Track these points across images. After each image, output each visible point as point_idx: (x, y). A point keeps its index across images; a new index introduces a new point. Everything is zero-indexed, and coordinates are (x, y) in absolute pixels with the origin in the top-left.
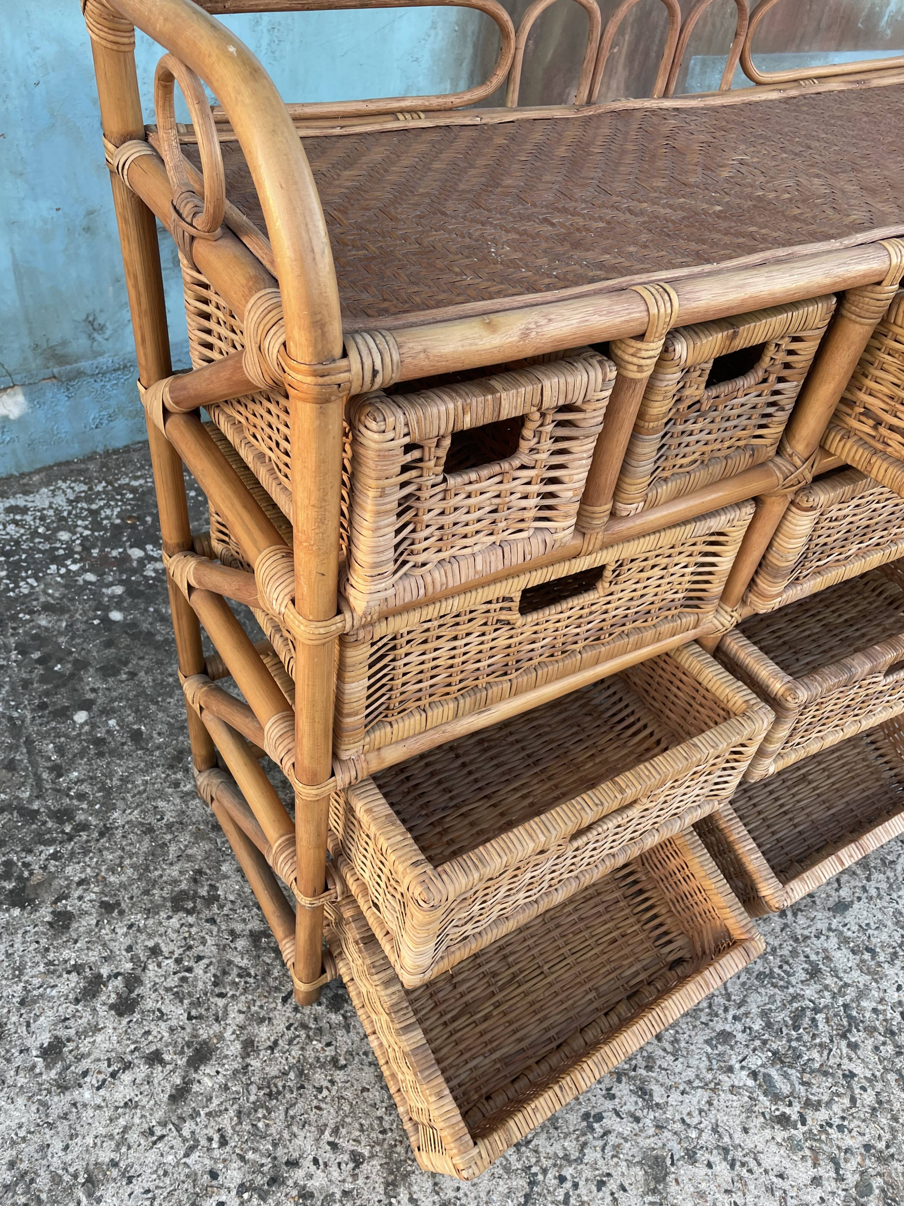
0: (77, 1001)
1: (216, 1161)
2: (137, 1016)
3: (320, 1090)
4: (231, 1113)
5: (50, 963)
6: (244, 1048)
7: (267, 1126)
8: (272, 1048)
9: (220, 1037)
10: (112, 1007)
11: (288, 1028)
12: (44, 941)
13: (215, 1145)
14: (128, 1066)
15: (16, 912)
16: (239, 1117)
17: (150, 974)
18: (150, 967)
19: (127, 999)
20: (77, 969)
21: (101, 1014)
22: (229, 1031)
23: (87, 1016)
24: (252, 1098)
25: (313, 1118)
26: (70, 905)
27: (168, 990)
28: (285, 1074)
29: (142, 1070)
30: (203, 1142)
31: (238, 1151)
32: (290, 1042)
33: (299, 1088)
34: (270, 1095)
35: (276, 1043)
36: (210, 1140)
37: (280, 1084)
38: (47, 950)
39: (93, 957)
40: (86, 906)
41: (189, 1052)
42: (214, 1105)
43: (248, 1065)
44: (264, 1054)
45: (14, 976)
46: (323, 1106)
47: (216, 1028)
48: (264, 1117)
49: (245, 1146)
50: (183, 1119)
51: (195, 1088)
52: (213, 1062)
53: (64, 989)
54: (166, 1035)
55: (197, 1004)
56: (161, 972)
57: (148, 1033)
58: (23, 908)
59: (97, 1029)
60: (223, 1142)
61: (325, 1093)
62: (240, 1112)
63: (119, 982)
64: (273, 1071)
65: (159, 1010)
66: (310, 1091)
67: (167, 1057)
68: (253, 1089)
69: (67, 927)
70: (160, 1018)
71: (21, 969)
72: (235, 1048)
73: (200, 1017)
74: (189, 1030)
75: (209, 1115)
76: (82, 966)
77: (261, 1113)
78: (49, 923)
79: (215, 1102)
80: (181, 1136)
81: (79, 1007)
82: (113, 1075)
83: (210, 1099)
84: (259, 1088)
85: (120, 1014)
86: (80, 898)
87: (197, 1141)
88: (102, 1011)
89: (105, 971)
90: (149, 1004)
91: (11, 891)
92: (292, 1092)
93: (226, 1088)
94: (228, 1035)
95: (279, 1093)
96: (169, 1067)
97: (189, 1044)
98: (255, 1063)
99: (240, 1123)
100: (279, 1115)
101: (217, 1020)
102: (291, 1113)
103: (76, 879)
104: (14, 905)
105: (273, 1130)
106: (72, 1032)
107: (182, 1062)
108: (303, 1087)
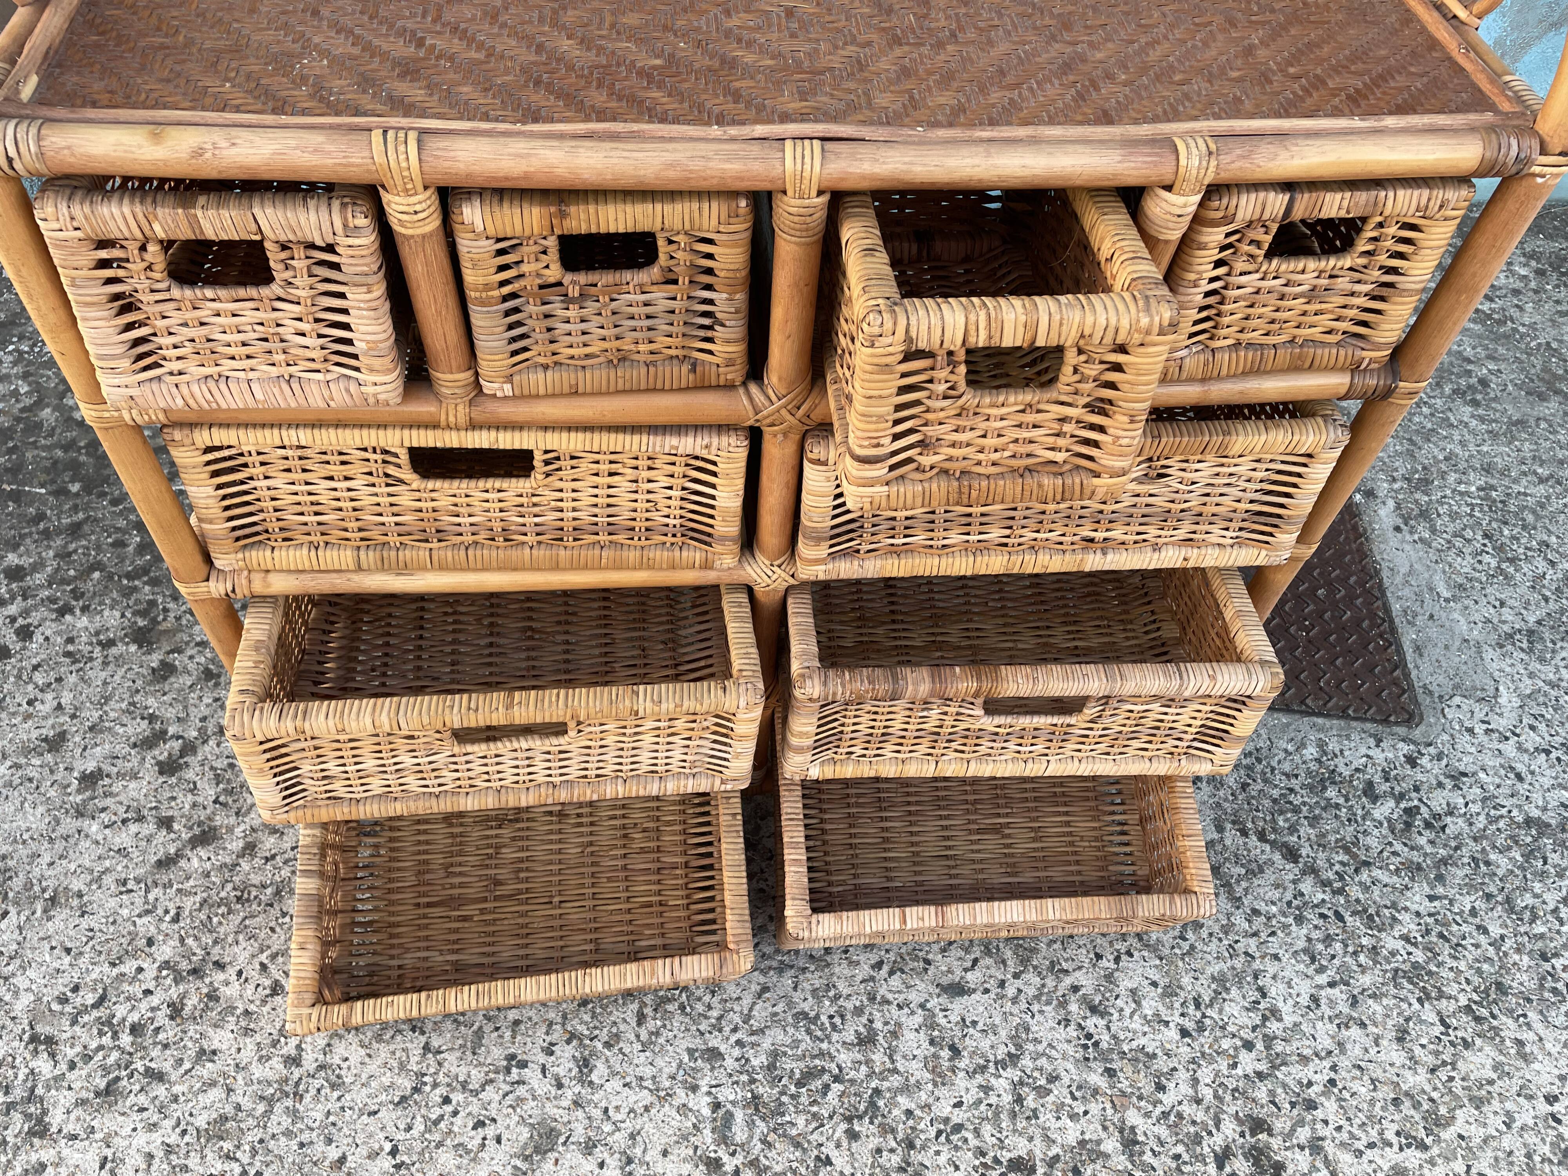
0: (135, 745)
1: (160, 931)
2: (174, 780)
3: (284, 915)
4: (198, 899)
5: (133, 704)
6: (244, 849)
7: (220, 923)
8: (267, 859)
9: (230, 830)
10: (159, 763)
11: (293, 849)
12: (139, 683)
13: (168, 918)
14: (140, 819)
15: (133, 648)
16: (201, 905)
17: (207, 748)
18: (211, 743)
19: (175, 761)
20: (152, 718)
21: (148, 765)
22: (242, 827)
23: (135, 762)
24: (223, 894)
25: (262, 935)
26: (177, 660)
27: (212, 768)
28: (264, 886)
29: (149, 828)
30: (160, 912)
31: (183, 932)
32: (286, 862)
33: (267, 905)
34: (239, 899)
35: (273, 857)
36: (167, 912)
37: (254, 894)
38: (138, 691)
39: (170, 713)
40: (191, 666)
41: (197, 830)
42: (187, 885)
43: (238, 864)
44: (258, 862)
45: (99, 703)
46: (278, 929)
47: (232, 820)
48: (223, 915)
49: (191, 932)
50: (156, 885)
51: (183, 863)
52: (211, 848)
53: (130, 730)
54: (187, 806)
55: (230, 792)
56: (217, 751)
57: (174, 798)
58: (140, 647)
59: (135, 776)
60: (176, 919)
61: (287, 919)
62: (205, 901)
63: (177, 745)
64: (255, 879)
65: (195, 783)
66: (275, 912)
67: (176, 826)
68: (229, 886)
69: (165, 678)
70: (191, 791)
71: (107, 699)
72: (237, 845)
73: (224, 805)
74: (208, 811)
75: (179, 891)
76: (157, 717)
77: (223, 910)
78: (153, 669)
79: (192, 882)
80: (146, 897)
81: (133, 752)
82: (124, 821)
83: (188, 878)
84: (234, 889)
85: (161, 773)
86: (191, 657)
87: (155, 907)
88: (149, 761)
89: (171, 731)
90: (190, 775)
91: (140, 628)
92: (259, 905)
93: (208, 875)
94: (238, 831)
95: (248, 900)
96: (172, 836)
97: (200, 824)
98: (245, 865)
99: (200, 910)
100: (236, 919)
101: (237, 814)
102: (247, 922)
103: (198, 639)
104: (134, 641)
105: (222, 930)
106: (115, 770)
107: (185, 836)
108: (271, 905)
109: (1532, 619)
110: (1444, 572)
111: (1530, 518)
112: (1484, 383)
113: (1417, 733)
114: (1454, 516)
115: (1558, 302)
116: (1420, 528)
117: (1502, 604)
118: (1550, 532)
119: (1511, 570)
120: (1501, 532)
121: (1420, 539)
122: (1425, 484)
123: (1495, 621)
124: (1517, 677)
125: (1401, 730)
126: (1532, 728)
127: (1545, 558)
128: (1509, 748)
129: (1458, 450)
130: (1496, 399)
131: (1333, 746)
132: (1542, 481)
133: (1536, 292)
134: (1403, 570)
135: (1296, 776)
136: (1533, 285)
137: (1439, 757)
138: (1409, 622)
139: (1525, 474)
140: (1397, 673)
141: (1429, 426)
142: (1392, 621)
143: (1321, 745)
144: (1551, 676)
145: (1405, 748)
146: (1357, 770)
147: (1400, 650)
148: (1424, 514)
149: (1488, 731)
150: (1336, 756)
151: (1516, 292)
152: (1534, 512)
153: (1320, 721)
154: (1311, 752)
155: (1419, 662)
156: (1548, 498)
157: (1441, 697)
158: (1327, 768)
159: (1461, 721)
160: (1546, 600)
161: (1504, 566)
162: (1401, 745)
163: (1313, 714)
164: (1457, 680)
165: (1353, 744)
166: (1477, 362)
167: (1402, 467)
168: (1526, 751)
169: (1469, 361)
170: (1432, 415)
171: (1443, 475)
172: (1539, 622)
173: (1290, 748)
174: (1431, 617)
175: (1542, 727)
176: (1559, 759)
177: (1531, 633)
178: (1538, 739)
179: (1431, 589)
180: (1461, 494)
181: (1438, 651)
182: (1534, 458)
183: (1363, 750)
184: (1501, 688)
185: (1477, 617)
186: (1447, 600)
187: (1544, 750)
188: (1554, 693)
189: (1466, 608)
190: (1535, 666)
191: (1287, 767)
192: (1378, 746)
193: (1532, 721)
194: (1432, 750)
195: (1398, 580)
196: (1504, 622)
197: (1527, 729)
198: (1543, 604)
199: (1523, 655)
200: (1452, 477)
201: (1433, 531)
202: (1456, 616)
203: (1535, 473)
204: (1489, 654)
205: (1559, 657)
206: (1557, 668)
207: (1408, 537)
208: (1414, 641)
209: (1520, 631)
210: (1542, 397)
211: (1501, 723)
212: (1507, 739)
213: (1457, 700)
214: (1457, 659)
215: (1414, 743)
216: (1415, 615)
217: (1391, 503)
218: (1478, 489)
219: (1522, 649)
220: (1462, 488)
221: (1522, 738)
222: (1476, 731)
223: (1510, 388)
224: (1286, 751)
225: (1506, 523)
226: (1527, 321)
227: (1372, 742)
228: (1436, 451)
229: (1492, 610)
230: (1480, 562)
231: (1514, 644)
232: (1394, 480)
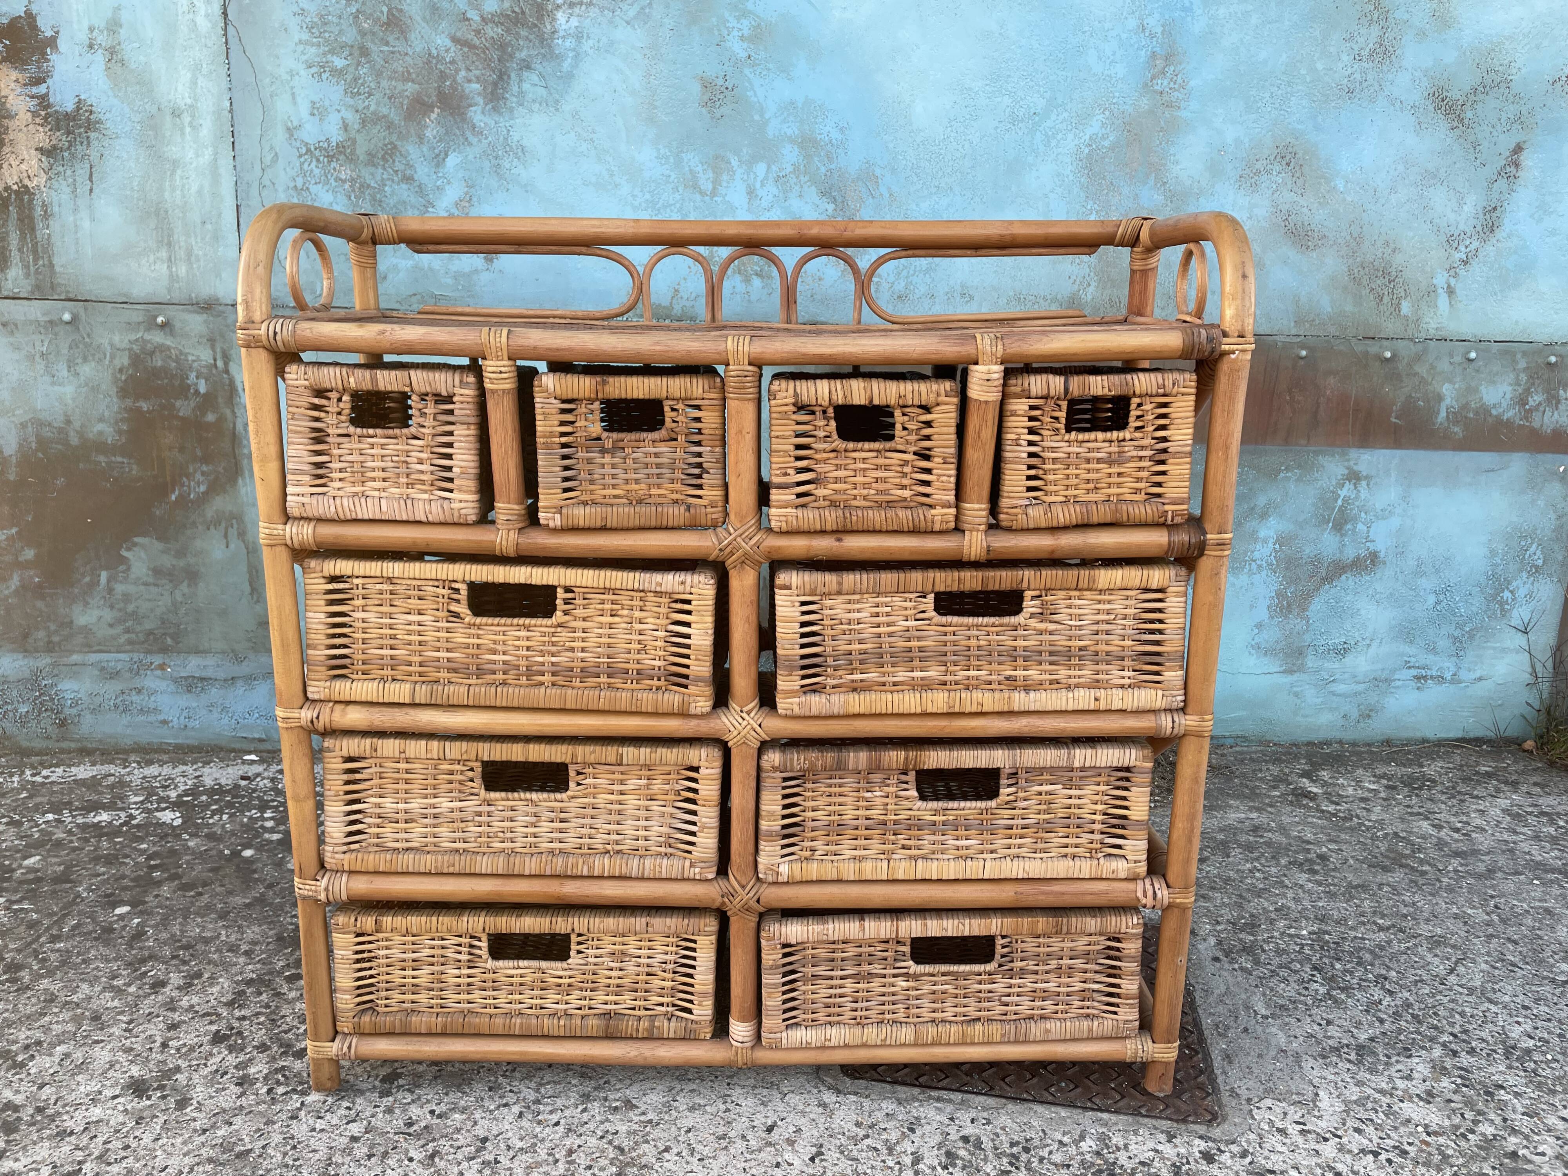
109: (1363, 1037)
110: (1264, 994)
111: (1368, 957)
112: (1323, 858)
113: (1217, 1132)
114: (1279, 952)
115: (1408, 806)
116: (1243, 960)
117: (1329, 1023)
118: (1389, 968)
119: (1343, 996)
120: (1333, 966)
121: (1241, 969)
122: (1252, 926)
123: (1320, 1036)
124: (1340, 1084)
125: (1201, 1129)
126: (1357, 1130)
127: (1383, 988)
128: (1329, 1150)
129: (1291, 904)
130: (1335, 869)
131: (1117, 1140)
132: (1381, 929)
133: (1384, 800)
134: (1217, 992)
135: (1068, 1166)
136: (1383, 795)
137: (1244, 1154)
138: (1220, 1034)
139: (1363, 923)
140: (1202, 1079)
141: (1261, 886)
142: (1201, 1033)
143: (1103, 1139)
144: (1384, 1085)
145: (1201, 1145)
146: (1142, 1163)
147: (1207, 1057)
148: (1248, 950)
149: (1303, 1132)
150: (1118, 1149)
151: (1363, 800)
152: (1372, 952)
153: (1105, 1116)
154: (1088, 1145)
155: (1228, 1068)
156: (1389, 942)
157: (1249, 1100)
158: (1106, 1162)
159: (1271, 1123)
160: (1382, 1021)
161: (1334, 993)
162: (1197, 1141)
163: (1100, 1110)
164: (1271, 1084)
165: (1140, 1139)
166: (1318, 843)
167: (1226, 914)
168: (1350, 1152)
169: (1309, 843)
170: (1265, 878)
171: (1272, 922)
172: (1372, 1039)
173: (1066, 1139)
174: (1246, 1030)
175: (1370, 1130)
176: (1389, 1161)
177: (1360, 1048)
178: (1365, 1142)
179: (1247, 1008)
180: (1290, 935)
181: (1251, 1059)
182: (1375, 912)
183: (1151, 1144)
184: (1321, 1093)
185: (1298, 1032)
186: (1266, 1017)
187: (1371, 1152)
188: (1386, 1100)
189: (1286, 1024)
190: (1363, 1075)
191: (1057, 1158)
192: (1169, 1141)
193: (1358, 1124)
194: (1234, 1148)
195: (1211, 999)
196: (1329, 1038)
197: (1351, 1131)
198: (1377, 1024)
199: (1348, 1066)
200: (1281, 924)
201: (1257, 962)
202: (1274, 1030)
203: (1375, 923)
204: (1308, 1063)
205: (1393, 1070)
206: (1390, 1077)
207: (1227, 966)
208: (1222, 1050)
209: (1347, 1046)
210: (1385, 869)
211: (1321, 1126)
212: (1326, 1140)
213: (1268, 1102)
214: (1271, 1067)
215: (1214, 1141)
216: (1227, 1028)
217: (1212, 941)
218: (1310, 933)
219: (1349, 1061)
220: (1292, 931)
221: (1345, 1140)
222: (1290, 1131)
223: (1352, 862)
224: (1060, 1142)
225: (1338, 959)
226: (1373, 818)
227: (1163, 1137)
228: (1266, 904)
229: (1316, 1027)
230: (1307, 989)
231: (1340, 1056)
232: (1218, 923)
